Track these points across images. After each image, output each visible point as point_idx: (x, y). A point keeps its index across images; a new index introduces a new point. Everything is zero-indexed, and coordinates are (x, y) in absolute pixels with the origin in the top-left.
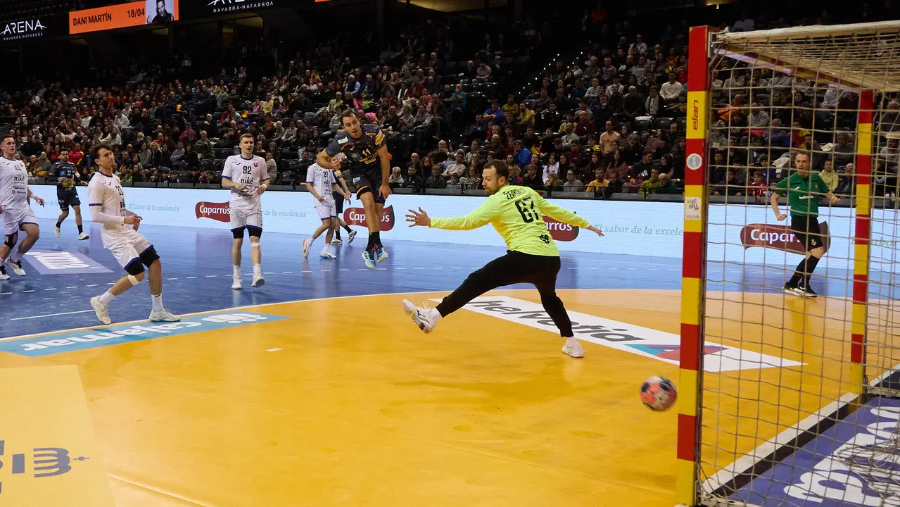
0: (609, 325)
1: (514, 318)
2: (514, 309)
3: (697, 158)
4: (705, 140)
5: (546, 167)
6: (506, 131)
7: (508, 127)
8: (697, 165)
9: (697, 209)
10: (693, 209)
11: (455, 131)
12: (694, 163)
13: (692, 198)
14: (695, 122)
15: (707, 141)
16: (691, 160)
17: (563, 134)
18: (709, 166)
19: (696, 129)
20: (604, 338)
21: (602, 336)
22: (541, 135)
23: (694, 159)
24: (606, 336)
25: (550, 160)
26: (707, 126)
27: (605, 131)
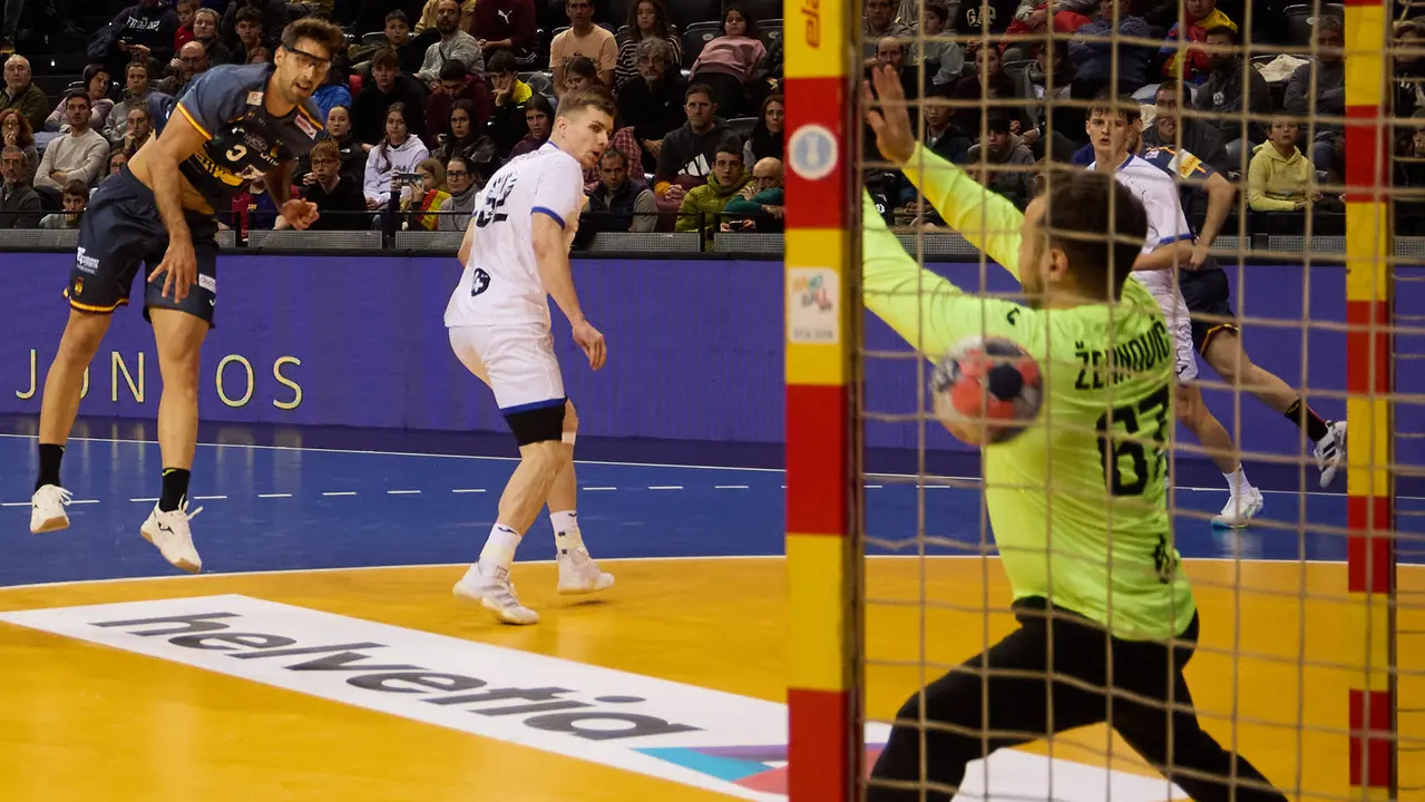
0: (585, 682)
1: (271, 672)
2: (274, 641)
3: (822, 139)
4: (844, 80)
5: (374, 151)
6: (240, 30)
7: (247, 17)
8: (823, 160)
9: (825, 306)
10: (815, 307)
11: (70, 29)
12: (813, 157)
13: (810, 273)
14: (810, 23)
15: (852, 84)
16: (803, 147)
17: (430, 36)
18: (861, 165)
19: (814, 44)
20: (570, 729)
21: (562, 724)
22: (358, 40)
23: (813, 144)
24: (575, 724)
25: (389, 127)
26: (850, 36)
27: (566, 22)
